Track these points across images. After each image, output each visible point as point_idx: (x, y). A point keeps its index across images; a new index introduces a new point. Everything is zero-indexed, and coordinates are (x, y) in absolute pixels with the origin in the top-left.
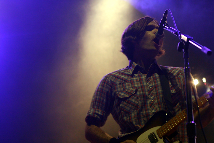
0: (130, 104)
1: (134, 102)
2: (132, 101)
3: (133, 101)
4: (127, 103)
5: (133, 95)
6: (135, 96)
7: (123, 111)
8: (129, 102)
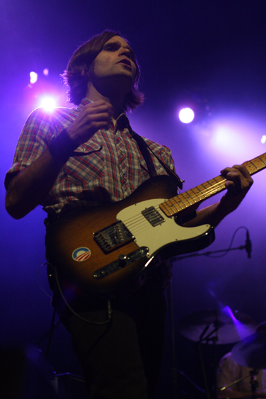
0: (87, 166)
1: (95, 165)
2: (91, 162)
3: (95, 162)
4: (82, 162)
5: (95, 152)
6: (98, 155)
7: (70, 175)
8: (87, 163)
